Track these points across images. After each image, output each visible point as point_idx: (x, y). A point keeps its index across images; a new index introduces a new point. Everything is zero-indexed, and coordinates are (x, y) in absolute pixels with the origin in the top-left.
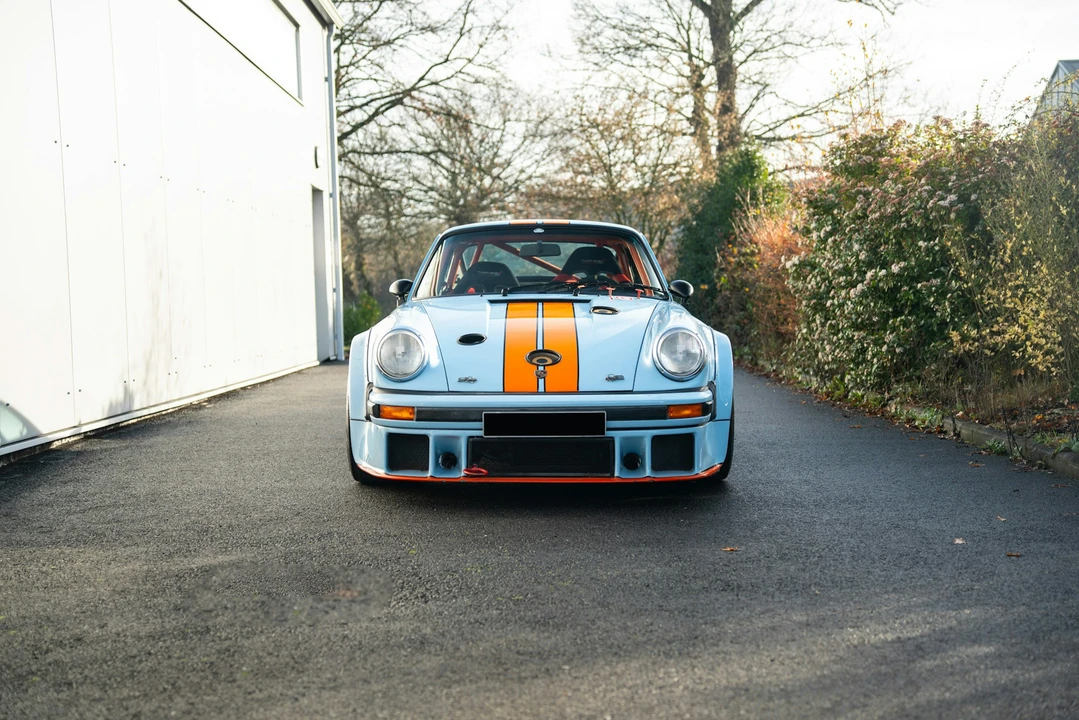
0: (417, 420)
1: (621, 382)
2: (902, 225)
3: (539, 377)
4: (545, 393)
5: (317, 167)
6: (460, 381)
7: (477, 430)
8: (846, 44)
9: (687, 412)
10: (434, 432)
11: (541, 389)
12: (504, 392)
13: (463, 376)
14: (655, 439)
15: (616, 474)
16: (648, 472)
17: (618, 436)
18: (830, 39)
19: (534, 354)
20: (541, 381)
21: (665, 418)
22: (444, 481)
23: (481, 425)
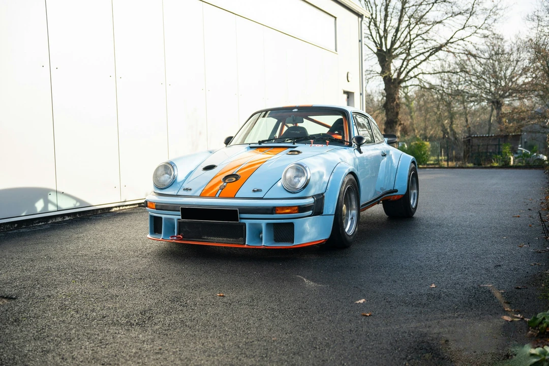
0: (156, 209)
1: (259, 193)
3: (221, 189)
4: (218, 198)
5: (348, 81)
6: (184, 190)
9: (287, 211)
10: (163, 216)
11: (217, 195)
12: (199, 197)
13: (187, 188)
14: (269, 225)
15: (246, 243)
16: (263, 243)
17: (247, 222)
19: (228, 176)
20: (220, 191)
21: (273, 214)
23: (180, 213)
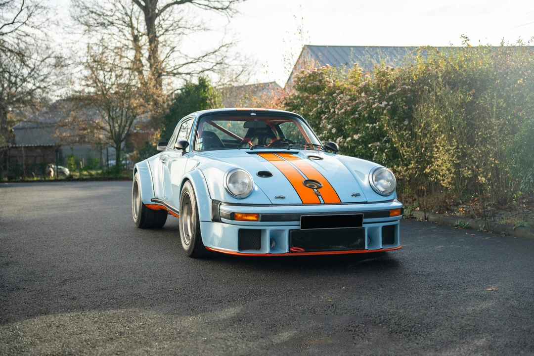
0: (261, 221)
2: (356, 116)
3: (318, 195)
4: (325, 204)
6: (276, 198)
7: (296, 225)
8: (208, 30)
9: (396, 213)
10: (269, 228)
11: (322, 202)
12: (303, 204)
13: (278, 195)
14: (384, 228)
15: (366, 248)
16: (381, 246)
17: (367, 227)
18: (202, 26)
19: (307, 182)
20: (320, 197)
21: (389, 216)
22: (277, 255)
23: (299, 223)
